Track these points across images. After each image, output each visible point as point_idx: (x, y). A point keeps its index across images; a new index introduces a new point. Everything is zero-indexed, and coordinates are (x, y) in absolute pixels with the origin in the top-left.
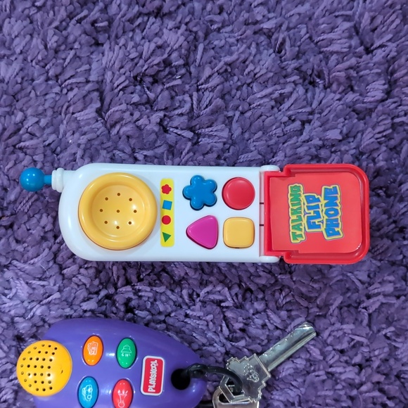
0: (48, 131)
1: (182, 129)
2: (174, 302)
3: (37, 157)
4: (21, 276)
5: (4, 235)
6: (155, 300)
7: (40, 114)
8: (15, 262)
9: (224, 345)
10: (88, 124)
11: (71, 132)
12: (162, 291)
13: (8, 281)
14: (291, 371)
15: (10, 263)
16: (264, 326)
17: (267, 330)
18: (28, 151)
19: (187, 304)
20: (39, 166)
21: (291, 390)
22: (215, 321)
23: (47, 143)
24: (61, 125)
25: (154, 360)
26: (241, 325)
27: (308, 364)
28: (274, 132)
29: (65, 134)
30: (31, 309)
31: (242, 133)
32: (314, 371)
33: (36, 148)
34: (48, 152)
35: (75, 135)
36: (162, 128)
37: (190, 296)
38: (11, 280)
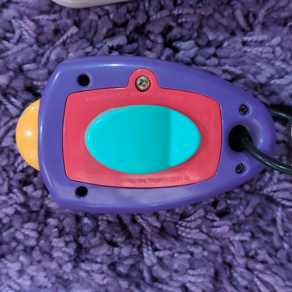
2: (226, 27)
4: (24, 13)
6: (201, 27)
12: (208, 14)
13: (10, 22)
22: (283, 44)
37: (246, 17)
38: (13, 20)
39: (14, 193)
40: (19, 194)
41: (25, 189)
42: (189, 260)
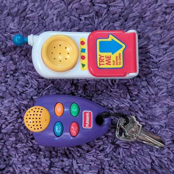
0: (39, 9)
1: (101, 4)
2: (105, 85)
3: (35, 21)
4: (33, 78)
5: (24, 59)
6: (96, 85)
7: (35, 1)
8: (30, 72)
9: (129, 103)
10: (57, 4)
11: (50, 9)
12: (99, 80)
13: (28, 80)
14: (161, 113)
15: (27, 72)
16: (147, 93)
17: (148, 95)
18: (31, 19)
19: (111, 86)
20: (37, 25)
21: (162, 121)
22: (124, 93)
23: (39, 14)
24: (45, 6)
26: (136, 93)
27: (168, 109)
28: (144, 2)
29: (47, 10)
30: (40, 93)
31: (130, 4)
32: (171, 112)
33: (35, 17)
34: (40, 19)
35: (52, 10)
36: (92, 4)
37: (112, 82)
38: (29, 80)
39: (29, 143)
40: (30, 143)
41: (32, 141)
42: (89, 167)
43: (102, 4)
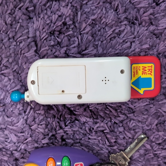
0: (13, 64)
2: (83, 134)
3: (11, 77)
4: (12, 132)
5: (1, 115)
6: (74, 134)
7: (9, 56)
8: (9, 126)
9: (107, 149)
10: (32, 58)
11: (25, 63)
12: (77, 130)
14: (138, 156)
15: (6, 127)
16: (124, 138)
17: (126, 139)
18: (6, 75)
19: (88, 133)
20: (12, 81)
21: (139, 163)
22: (102, 139)
23: (14, 70)
24: (19, 60)
25: (79, 164)
26: (114, 140)
27: (145, 151)
29: (22, 64)
30: (19, 146)
32: (148, 154)
33: (9, 73)
34: (15, 74)
36: (66, 55)
37: (90, 130)
38: (8, 134)
43: (76, 55)
